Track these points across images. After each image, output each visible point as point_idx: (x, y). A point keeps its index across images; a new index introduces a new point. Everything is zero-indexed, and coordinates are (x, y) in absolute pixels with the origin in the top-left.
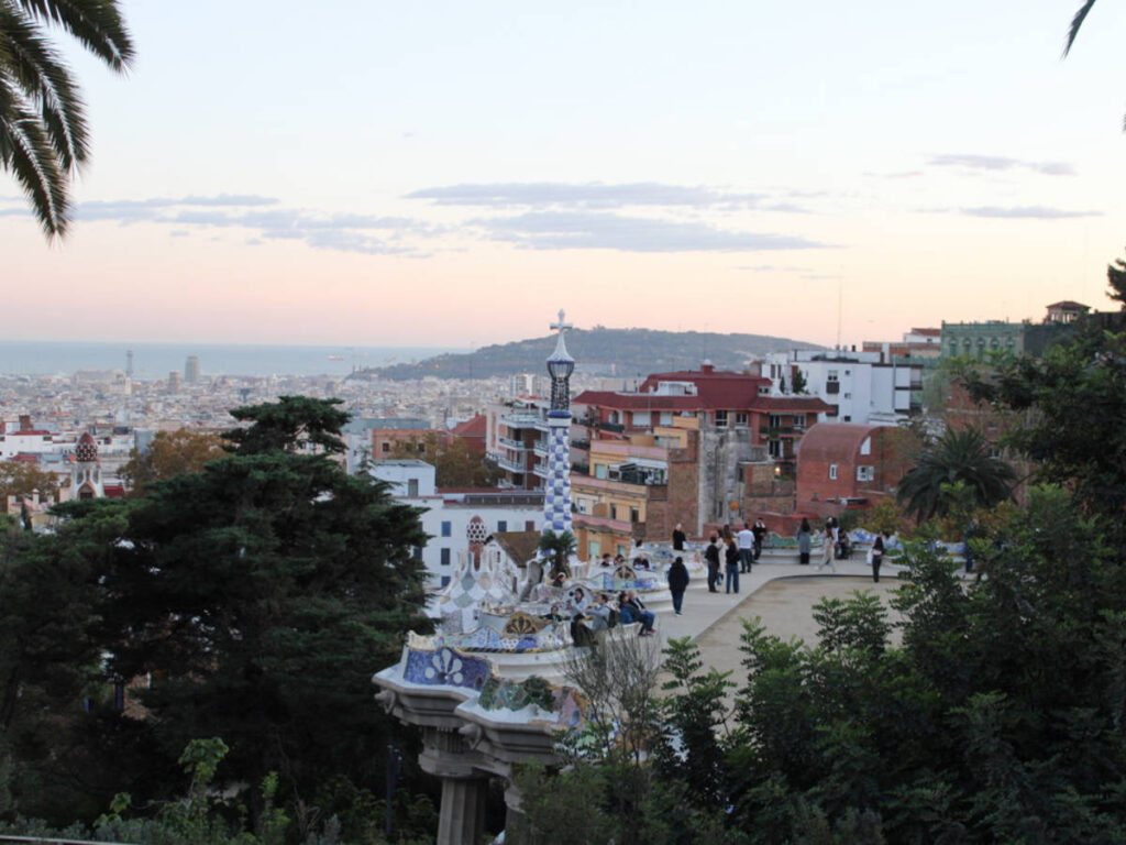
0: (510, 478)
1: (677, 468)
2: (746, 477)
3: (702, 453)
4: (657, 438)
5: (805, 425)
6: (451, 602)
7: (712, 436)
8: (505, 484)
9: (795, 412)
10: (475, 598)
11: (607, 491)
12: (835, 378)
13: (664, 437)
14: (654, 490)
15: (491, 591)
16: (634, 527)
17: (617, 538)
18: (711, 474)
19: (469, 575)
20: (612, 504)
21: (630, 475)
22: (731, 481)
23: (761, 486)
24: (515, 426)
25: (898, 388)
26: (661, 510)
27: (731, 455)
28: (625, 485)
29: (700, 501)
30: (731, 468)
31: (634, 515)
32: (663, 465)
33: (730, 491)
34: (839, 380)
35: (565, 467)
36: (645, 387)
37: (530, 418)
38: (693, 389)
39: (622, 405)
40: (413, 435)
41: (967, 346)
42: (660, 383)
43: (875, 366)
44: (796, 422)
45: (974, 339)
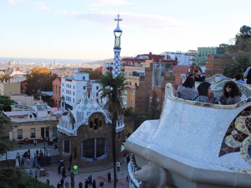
1: (147, 72)
2: (164, 75)
3: (153, 69)
4: (142, 65)
5: (172, 66)
6: (80, 109)
7: (156, 65)
9: (170, 63)
10: (88, 107)
11: (129, 78)
12: (177, 57)
13: (144, 65)
14: (141, 78)
15: (94, 105)
16: (136, 87)
17: (132, 90)
18: (155, 74)
19: (86, 100)
20: (130, 82)
21: (135, 74)
22: (160, 76)
23: (167, 78)
24: (108, 67)
25: (190, 60)
26: (143, 83)
27: (160, 70)
28: (134, 77)
29: (153, 81)
30: (160, 73)
31: (136, 84)
32: (144, 72)
33: (160, 79)
34: (177, 58)
36: (137, 57)
37: (111, 65)
38: (148, 58)
39: (131, 61)
40: (87, 69)
41: (203, 52)
42: (140, 56)
43: (185, 55)
44: (170, 65)
45: (205, 50)
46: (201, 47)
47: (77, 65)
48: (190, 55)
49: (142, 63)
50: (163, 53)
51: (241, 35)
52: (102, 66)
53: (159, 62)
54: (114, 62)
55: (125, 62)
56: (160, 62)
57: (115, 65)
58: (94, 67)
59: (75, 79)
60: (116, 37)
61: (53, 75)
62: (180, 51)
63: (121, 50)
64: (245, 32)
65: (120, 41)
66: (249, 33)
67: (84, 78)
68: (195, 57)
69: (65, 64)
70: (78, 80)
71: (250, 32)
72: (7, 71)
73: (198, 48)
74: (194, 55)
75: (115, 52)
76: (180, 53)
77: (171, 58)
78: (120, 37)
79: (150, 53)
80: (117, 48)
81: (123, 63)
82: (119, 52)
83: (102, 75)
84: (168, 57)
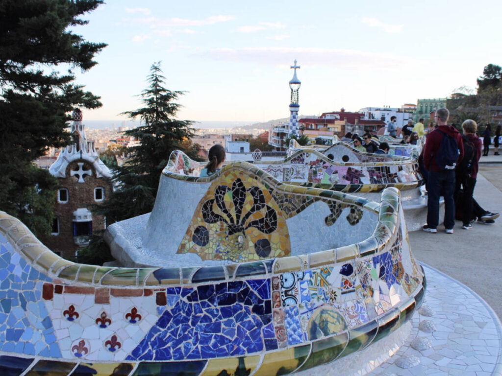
0: (275, 149)
4: (329, 128)
5: (375, 129)
7: (349, 127)
8: (275, 151)
9: (373, 125)
13: (332, 128)
21: (319, 141)
24: (277, 132)
25: (405, 120)
32: (332, 138)
34: (385, 116)
35: (297, 129)
36: (321, 117)
37: (282, 129)
38: (338, 117)
39: (314, 122)
40: (245, 136)
41: (426, 107)
42: (327, 115)
43: (397, 112)
44: (373, 127)
45: (429, 104)
46: (423, 99)
47: (225, 130)
48: (405, 112)
49: (329, 126)
50: (362, 109)
51: (485, 79)
52: (267, 130)
53: (354, 123)
54: (291, 125)
55: (304, 124)
56: (356, 123)
57: (291, 128)
58: (256, 133)
59: (229, 151)
60: (292, 90)
61: (194, 146)
62: (390, 107)
63: (300, 108)
64: (491, 74)
65: (298, 96)
66: (498, 76)
67: (242, 149)
68: (414, 114)
69: (206, 130)
70: (233, 153)
71: (500, 74)
72: (119, 141)
73: (418, 100)
74: (411, 113)
75: (292, 112)
76: (390, 109)
77: (375, 117)
78: (297, 90)
79: (343, 110)
80: (294, 106)
81: (301, 125)
82: (297, 111)
83: (268, 144)
84: (371, 115)
